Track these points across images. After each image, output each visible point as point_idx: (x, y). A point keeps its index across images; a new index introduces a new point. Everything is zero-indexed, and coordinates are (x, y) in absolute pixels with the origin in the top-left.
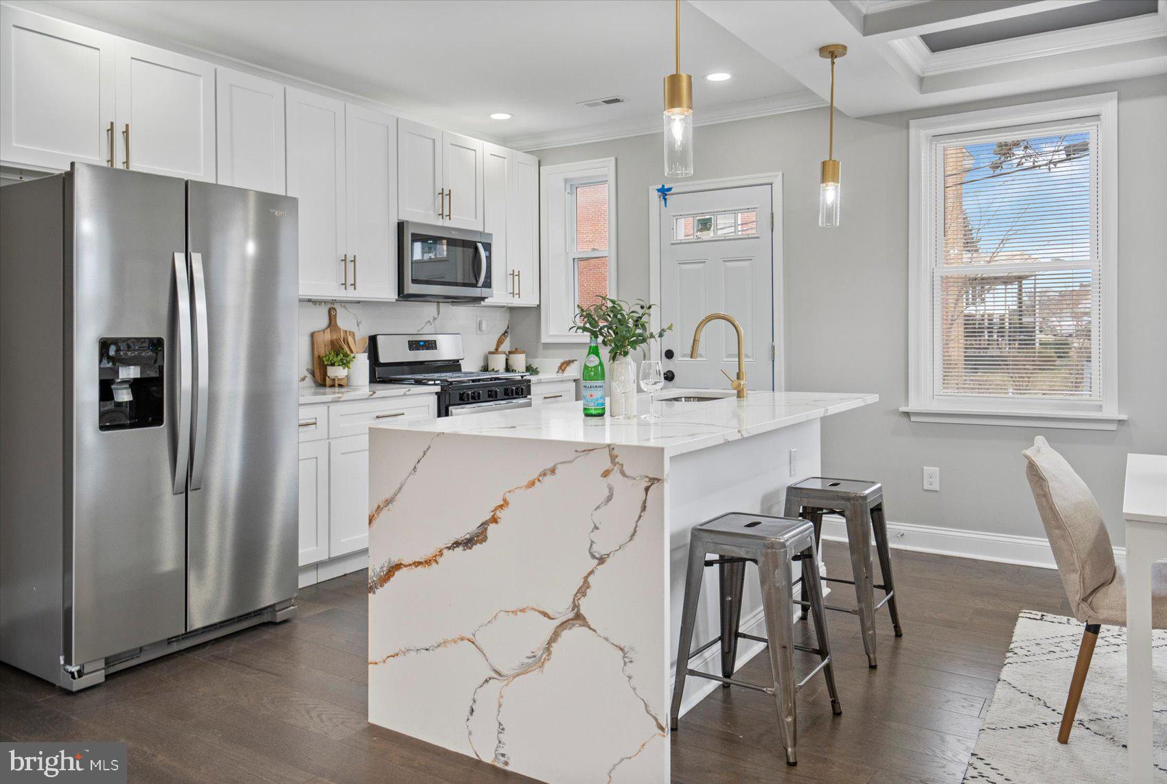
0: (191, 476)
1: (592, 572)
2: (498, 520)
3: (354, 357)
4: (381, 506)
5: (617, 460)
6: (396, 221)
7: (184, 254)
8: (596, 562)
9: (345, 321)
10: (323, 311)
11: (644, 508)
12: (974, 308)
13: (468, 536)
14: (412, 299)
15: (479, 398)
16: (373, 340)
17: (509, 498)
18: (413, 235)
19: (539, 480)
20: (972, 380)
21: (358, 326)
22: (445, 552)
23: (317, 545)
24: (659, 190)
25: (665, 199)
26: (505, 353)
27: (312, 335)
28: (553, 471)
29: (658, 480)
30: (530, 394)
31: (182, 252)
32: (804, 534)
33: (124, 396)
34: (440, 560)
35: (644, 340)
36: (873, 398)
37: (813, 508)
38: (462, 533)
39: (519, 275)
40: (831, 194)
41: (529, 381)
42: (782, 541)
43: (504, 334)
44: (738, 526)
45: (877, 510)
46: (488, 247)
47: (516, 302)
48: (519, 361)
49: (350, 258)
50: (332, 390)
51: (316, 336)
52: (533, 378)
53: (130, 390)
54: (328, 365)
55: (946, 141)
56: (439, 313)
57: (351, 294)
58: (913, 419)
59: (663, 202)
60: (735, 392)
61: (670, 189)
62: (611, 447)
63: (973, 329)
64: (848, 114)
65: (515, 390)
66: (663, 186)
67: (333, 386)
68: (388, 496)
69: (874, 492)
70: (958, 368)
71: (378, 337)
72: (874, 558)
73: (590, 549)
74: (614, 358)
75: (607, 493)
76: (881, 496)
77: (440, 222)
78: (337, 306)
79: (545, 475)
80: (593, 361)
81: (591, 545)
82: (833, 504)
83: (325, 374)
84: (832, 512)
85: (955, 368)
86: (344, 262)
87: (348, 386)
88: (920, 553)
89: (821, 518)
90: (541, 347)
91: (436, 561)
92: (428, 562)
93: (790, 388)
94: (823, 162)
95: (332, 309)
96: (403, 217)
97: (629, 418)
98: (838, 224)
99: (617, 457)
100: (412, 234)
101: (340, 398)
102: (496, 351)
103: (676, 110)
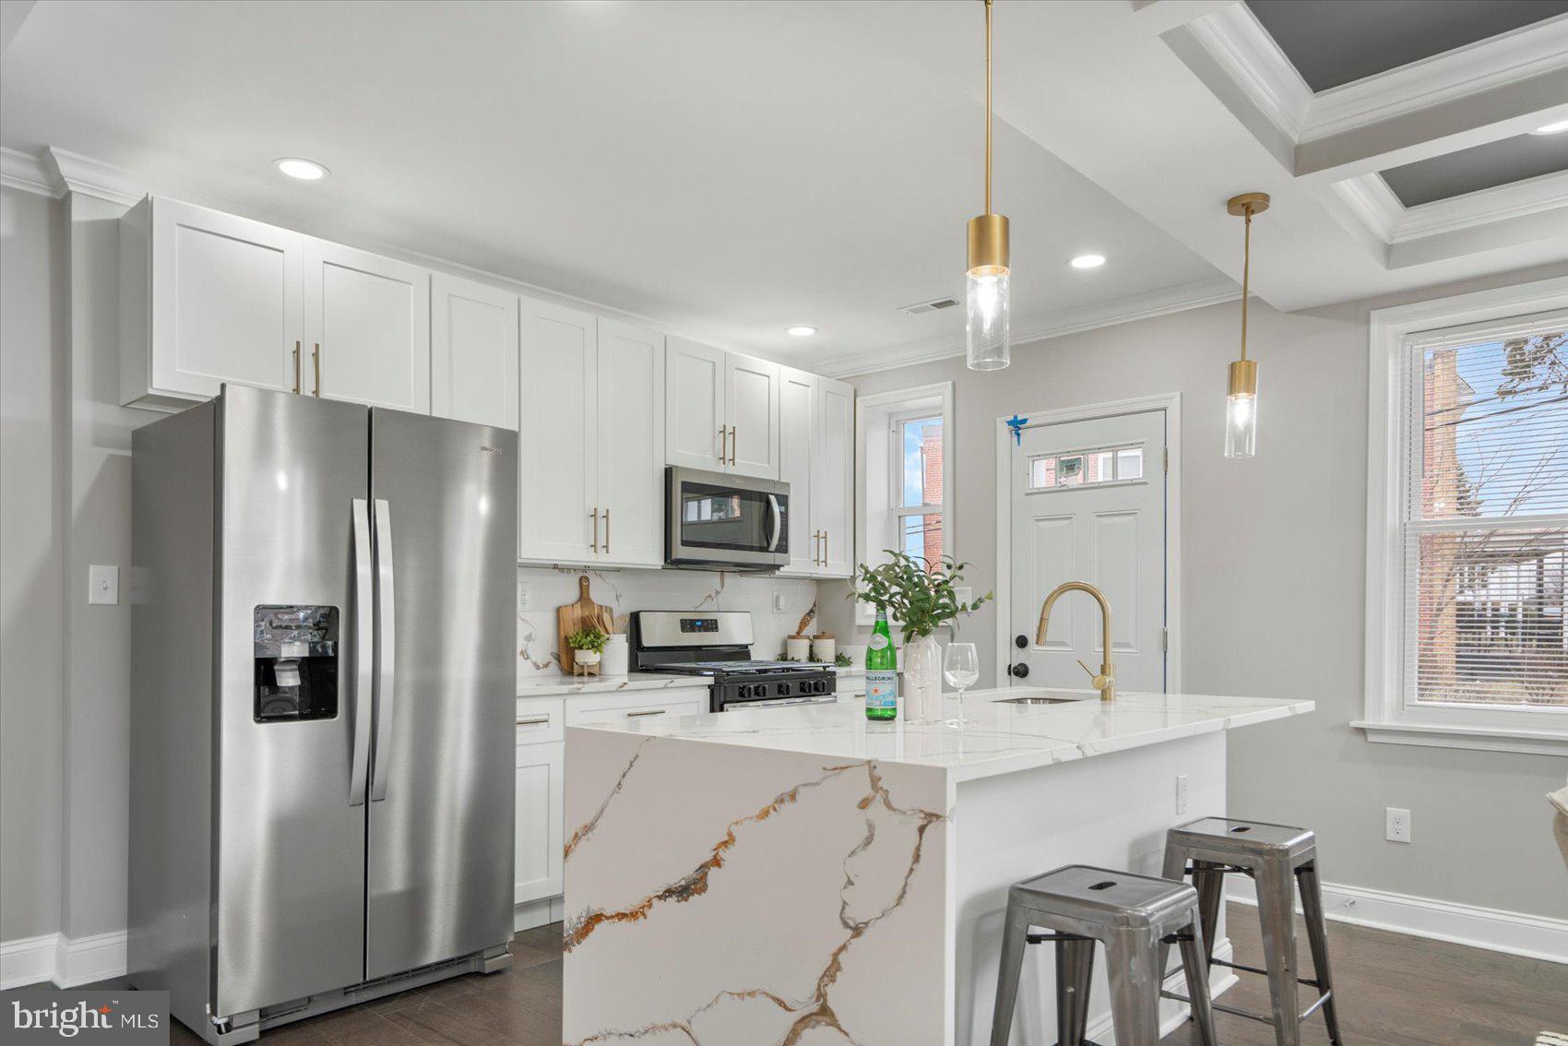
0: (372, 783)
1: (843, 948)
2: (722, 862)
3: (608, 639)
4: (579, 835)
5: (880, 784)
6: (663, 467)
7: (365, 502)
8: (849, 932)
9: (599, 593)
10: (573, 581)
11: (917, 858)
12: (1471, 593)
13: (683, 883)
14: (684, 566)
15: (764, 694)
16: (635, 618)
17: (736, 831)
18: (684, 484)
19: (775, 809)
20: (1468, 691)
21: (617, 600)
22: (655, 901)
23: (548, 876)
24: (1009, 423)
25: (1018, 435)
26: (808, 637)
27: (558, 610)
28: (793, 796)
29: (938, 817)
30: (835, 691)
31: (365, 499)
32: (1179, 905)
33: (289, 679)
34: (648, 912)
35: (952, 614)
36: (1306, 706)
37: (1209, 863)
38: (676, 878)
39: (825, 538)
40: (1242, 410)
41: (834, 673)
42: (1143, 914)
43: (809, 614)
44: (1078, 888)
45: (1307, 871)
46: (783, 500)
47: (823, 572)
48: (827, 649)
49: (602, 512)
50: (580, 679)
51: (563, 610)
52: (841, 671)
53: (297, 673)
54: (575, 648)
55: (1427, 340)
56: (723, 586)
57: (602, 559)
58: (1371, 738)
59: (1015, 438)
60: (1099, 692)
61: (1024, 421)
62: (872, 764)
63: (1468, 619)
64: (1277, 308)
65: (816, 685)
66: (1016, 417)
67: (581, 675)
68: (587, 820)
69: (1300, 844)
70: (1447, 673)
71: (641, 614)
72: (1300, 933)
73: (841, 914)
74: (908, 639)
75: (866, 833)
76: (1314, 849)
77: (721, 469)
78: (589, 575)
79: (782, 801)
80: (879, 643)
81: (844, 908)
82: (1239, 859)
83: (572, 660)
84: (1238, 869)
85: (1441, 673)
86: (593, 518)
87: (600, 675)
88: (1380, 930)
89: (1222, 877)
90: (855, 629)
91: (644, 914)
92: (633, 915)
93: (1189, 688)
94: (1232, 364)
95: (584, 577)
96: (671, 462)
97: (928, 724)
98: (1253, 453)
99: (880, 779)
100: (682, 482)
101: (580, 689)
102: (798, 635)
103: (985, 269)
